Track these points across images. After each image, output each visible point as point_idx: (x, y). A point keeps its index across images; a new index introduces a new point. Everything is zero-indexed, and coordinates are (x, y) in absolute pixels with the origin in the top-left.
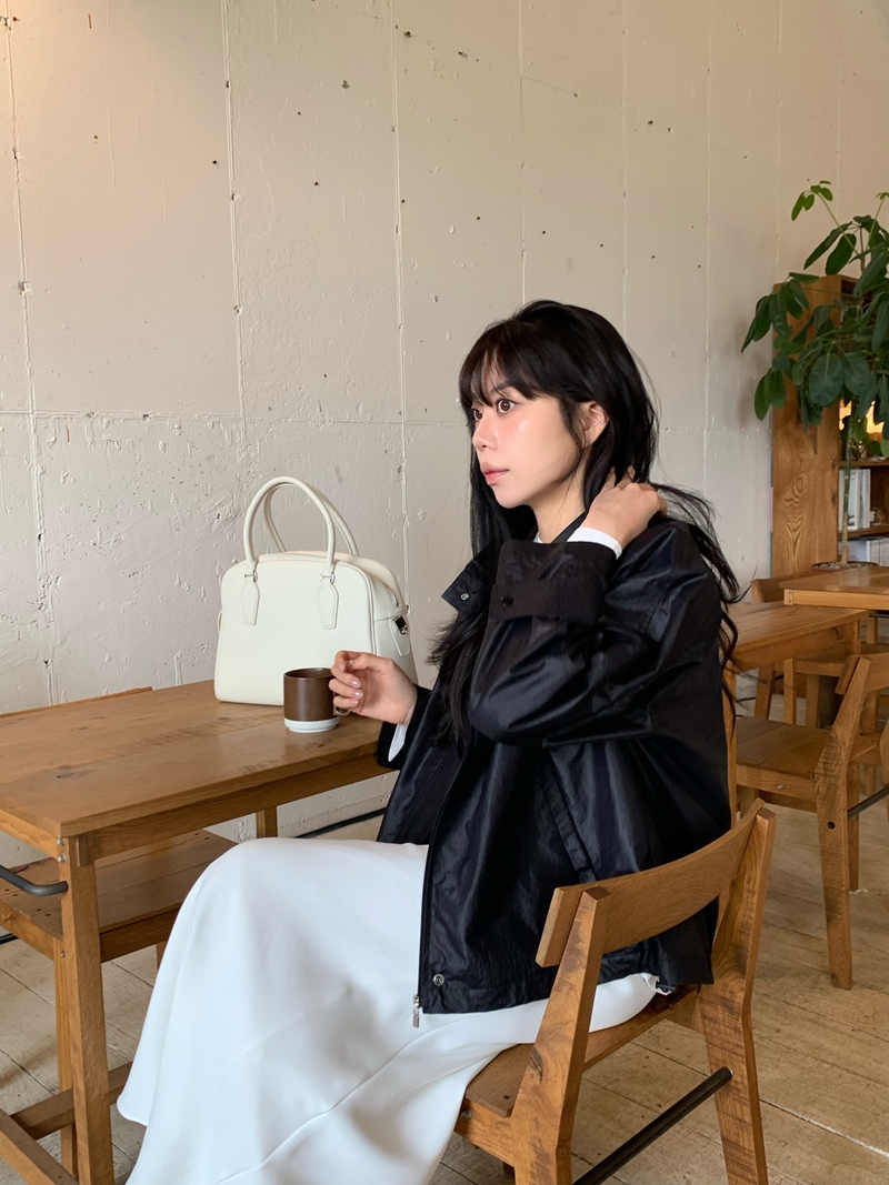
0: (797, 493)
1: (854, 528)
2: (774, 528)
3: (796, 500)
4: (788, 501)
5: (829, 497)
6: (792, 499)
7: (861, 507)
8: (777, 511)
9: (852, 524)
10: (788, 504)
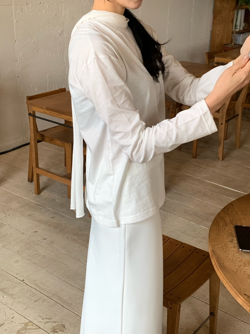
0: (221, 18)
1: (237, 30)
2: (212, 29)
3: (221, 20)
4: (218, 20)
5: (231, 20)
6: (219, 20)
7: (241, 23)
8: (214, 24)
9: (237, 29)
10: (218, 21)
